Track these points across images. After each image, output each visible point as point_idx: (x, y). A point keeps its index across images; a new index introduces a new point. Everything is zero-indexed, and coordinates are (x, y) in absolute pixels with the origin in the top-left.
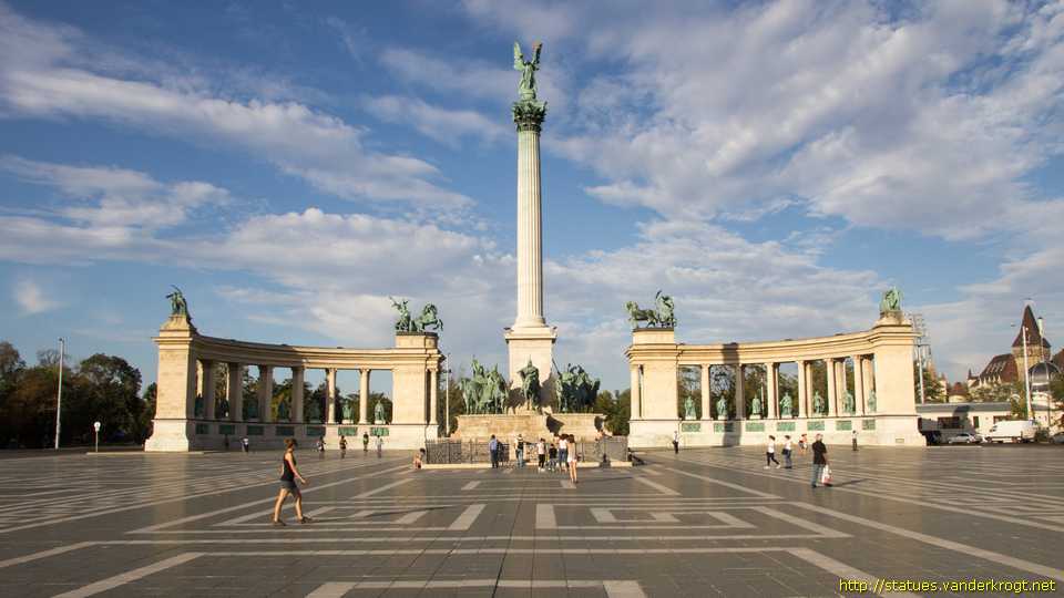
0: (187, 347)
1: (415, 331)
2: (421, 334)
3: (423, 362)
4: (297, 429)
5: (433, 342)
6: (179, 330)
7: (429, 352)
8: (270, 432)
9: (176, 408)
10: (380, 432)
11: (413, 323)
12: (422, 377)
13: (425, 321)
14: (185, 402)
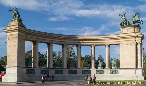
0: (17, 33)
1: (129, 25)
2: (132, 26)
3: (134, 39)
4: (78, 71)
5: (138, 30)
6: (14, 25)
7: (136, 34)
8: (66, 73)
9: (13, 62)
10: (114, 72)
11: (128, 22)
12: (133, 46)
13: (134, 20)
14: (17, 59)
